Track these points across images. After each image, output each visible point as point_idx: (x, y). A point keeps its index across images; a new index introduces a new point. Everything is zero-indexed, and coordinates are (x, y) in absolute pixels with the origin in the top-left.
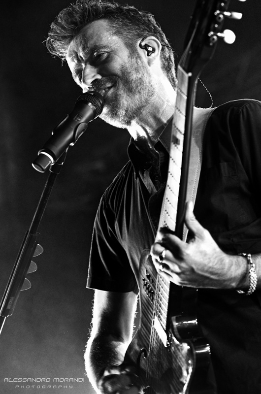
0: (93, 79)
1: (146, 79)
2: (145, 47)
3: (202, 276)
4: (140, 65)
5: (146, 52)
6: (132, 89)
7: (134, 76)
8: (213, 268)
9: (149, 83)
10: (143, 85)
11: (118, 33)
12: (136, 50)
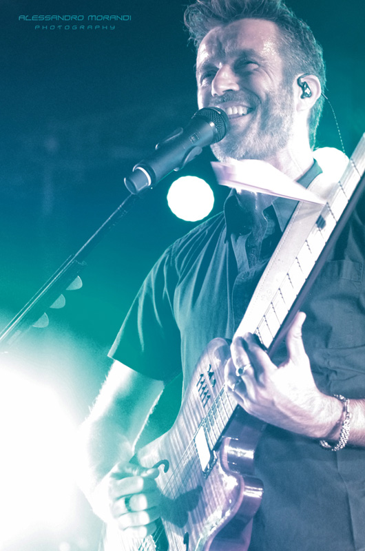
0: (228, 88)
1: (286, 124)
2: (303, 86)
3: (281, 413)
4: (288, 102)
5: (302, 92)
6: (265, 126)
7: (276, 111)
8: (298, 407)
9: (288, 130)
10: (280, 128)
11: (282, 51)
12: (291, 83)
